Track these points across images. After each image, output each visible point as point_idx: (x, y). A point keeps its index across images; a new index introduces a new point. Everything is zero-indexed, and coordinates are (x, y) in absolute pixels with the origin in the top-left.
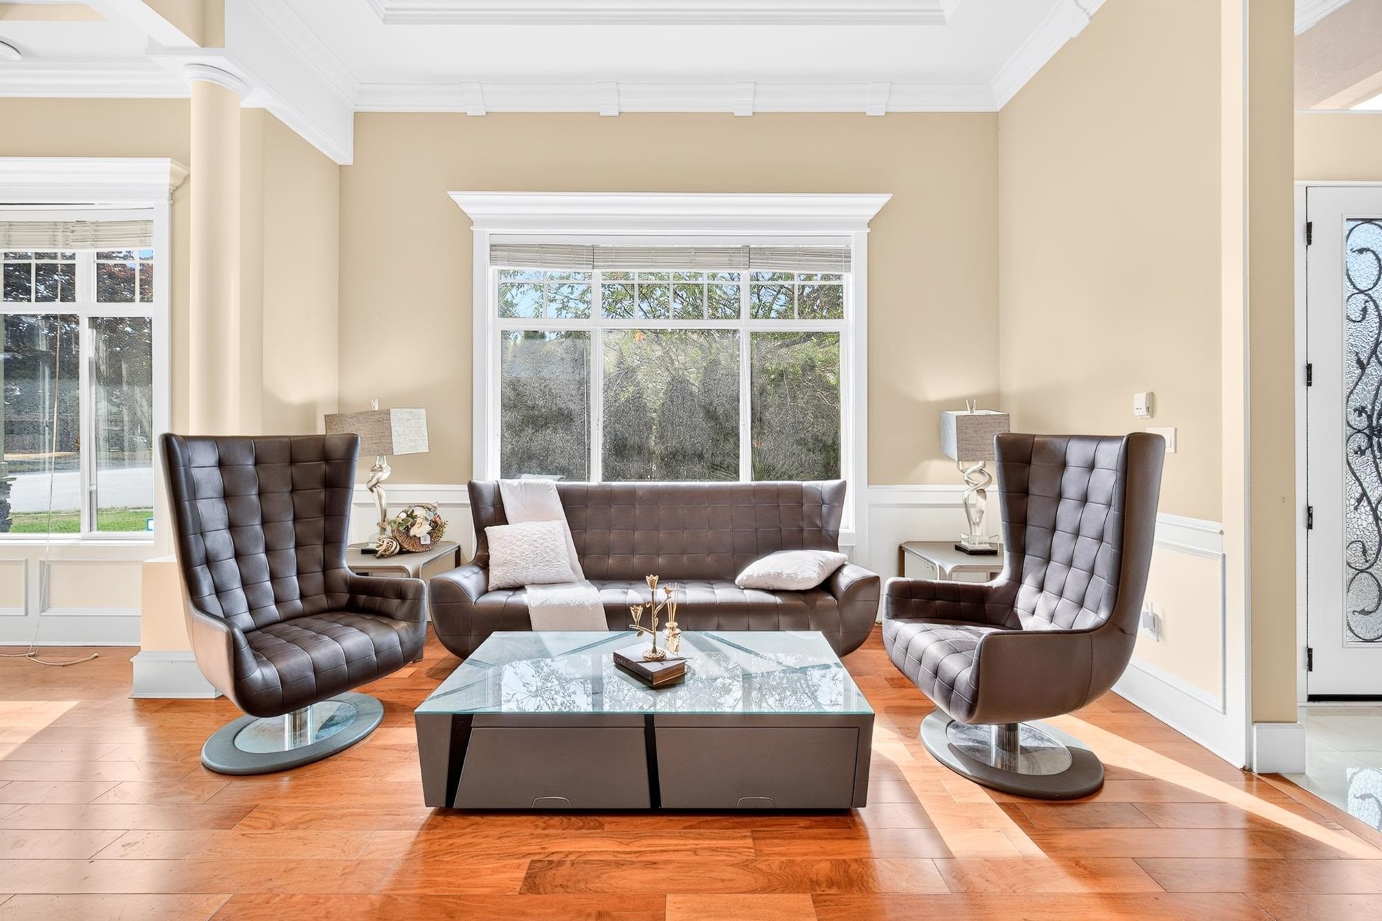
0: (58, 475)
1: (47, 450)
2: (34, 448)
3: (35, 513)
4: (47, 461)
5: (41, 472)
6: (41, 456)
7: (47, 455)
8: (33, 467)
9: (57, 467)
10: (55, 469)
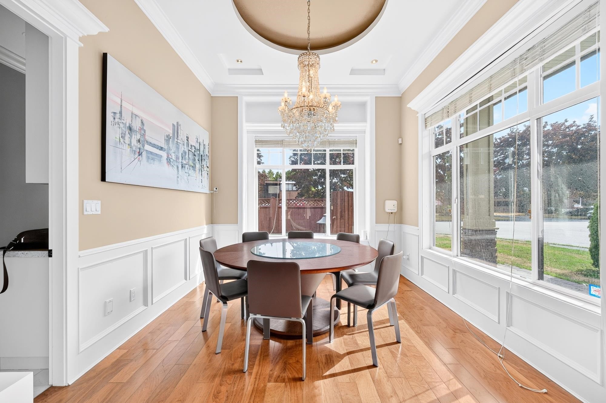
0: (516, 223)
1: (513, 212)
2: (508, 211)
3: (510, 240)
4: (513, 216)
5: (510, 221)
6: (510, 214)
7: (513, 214)
8: (507, 219)
9: (517, 219)
10: (515, 220)
